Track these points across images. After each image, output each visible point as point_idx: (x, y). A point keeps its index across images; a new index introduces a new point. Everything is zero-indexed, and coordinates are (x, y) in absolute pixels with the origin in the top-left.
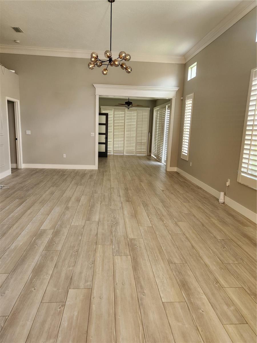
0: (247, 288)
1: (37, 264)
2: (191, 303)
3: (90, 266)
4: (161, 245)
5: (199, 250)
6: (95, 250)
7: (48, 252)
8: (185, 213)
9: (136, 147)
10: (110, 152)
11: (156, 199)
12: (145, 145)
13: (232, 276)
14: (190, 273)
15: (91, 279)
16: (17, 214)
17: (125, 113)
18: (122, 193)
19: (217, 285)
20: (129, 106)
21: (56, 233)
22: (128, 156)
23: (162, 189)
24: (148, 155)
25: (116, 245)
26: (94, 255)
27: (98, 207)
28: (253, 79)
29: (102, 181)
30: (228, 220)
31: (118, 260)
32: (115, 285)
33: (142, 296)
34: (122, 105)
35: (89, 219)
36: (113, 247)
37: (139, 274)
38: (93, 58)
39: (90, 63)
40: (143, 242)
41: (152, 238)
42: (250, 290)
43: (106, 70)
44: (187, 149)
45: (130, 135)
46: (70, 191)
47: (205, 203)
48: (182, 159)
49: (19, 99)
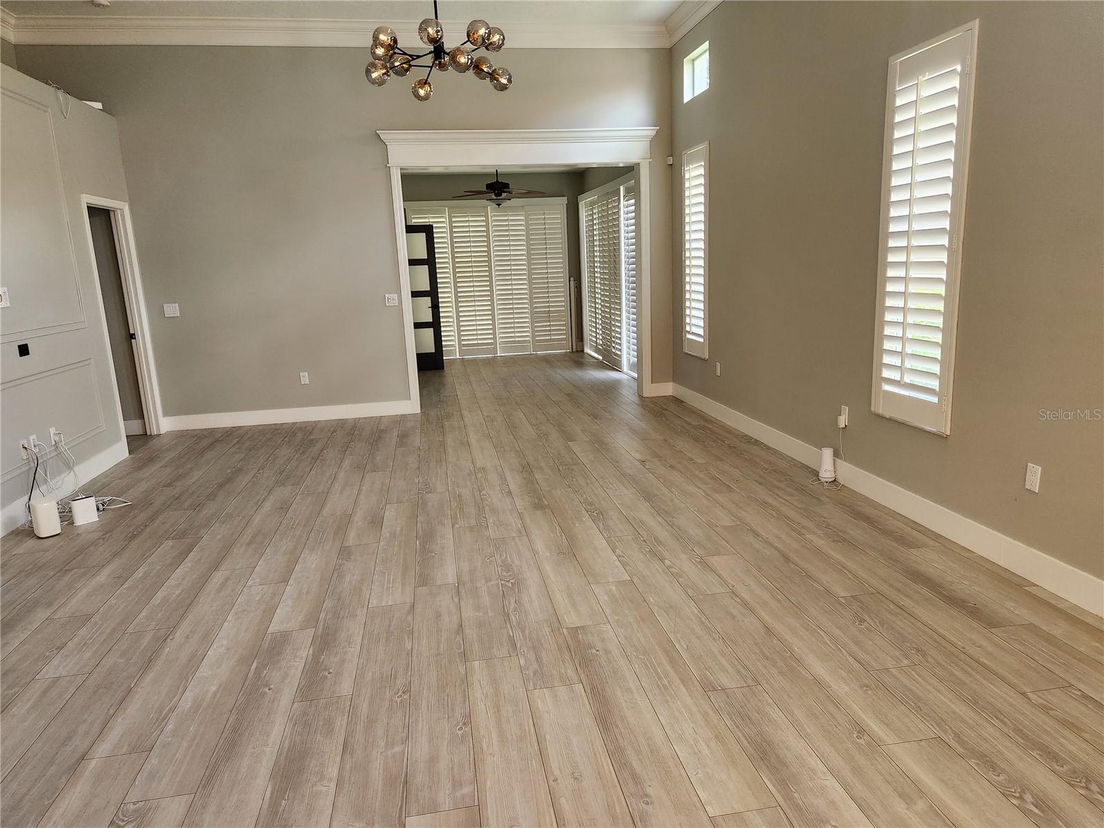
0: (951, 738)
1: (283, 748)
2: (797, 807)
3: (460, 733)
4: (672, 637)
5: (787, 638)
6: (466, 681)
7: (311, 705)
8: (724, 527)
9: (533, 327)
10: (451, 353)
11: (626, 492)
12: (560, 321)
13: (903, 708)
14: (775, 713)
15: (469, 775)
16: (178, 592)
17: (487, 221)
18: (514, 481)
19: (861, 741)
20: (501, 195)
21: (326, 641)
22: (511, 358)
23: (638, 456)
24: (574, 350)
25: (531, 656)
26: (466, 697)
27: (446, 538)
28: (898, 89)
29: (442, 450)
30: (857, 532)
31: (544, 700)
32: (551, 782)
33: (644, 805)
34: (476, 194)
35: (424, 580)
36: (522, 662)
37: (620, 741)
38: (382, 45)
39: (374, 66)
40: (612, 634)
41: (638, 616)
42: (962, 743)
43: (425, 83)
44: (701, 323)
45: (512, 289)
46: (341, 493)
47: (779, 488)
48: (687, 354)
49: (128, 198)
